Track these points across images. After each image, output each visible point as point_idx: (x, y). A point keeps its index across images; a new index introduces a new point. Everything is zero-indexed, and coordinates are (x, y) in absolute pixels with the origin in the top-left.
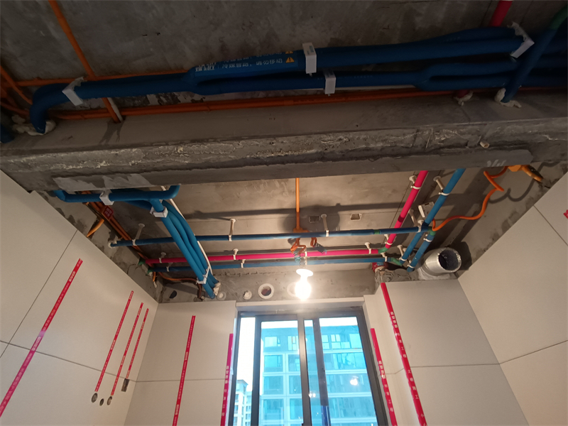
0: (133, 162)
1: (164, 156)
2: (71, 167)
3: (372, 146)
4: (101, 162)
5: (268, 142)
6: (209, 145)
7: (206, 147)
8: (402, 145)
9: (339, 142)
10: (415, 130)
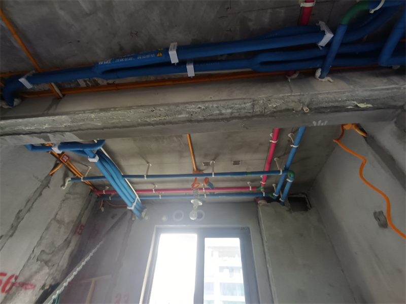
0: (65, 124)
1: (84, 120)
2: (27, 128)
3: (224, 111)
4: (45, 125)
5: (150, 110)
6: (111, 112)
7: (109, 114)
8: (246, 111)
9: (199, 110)
10: (252, 100)
